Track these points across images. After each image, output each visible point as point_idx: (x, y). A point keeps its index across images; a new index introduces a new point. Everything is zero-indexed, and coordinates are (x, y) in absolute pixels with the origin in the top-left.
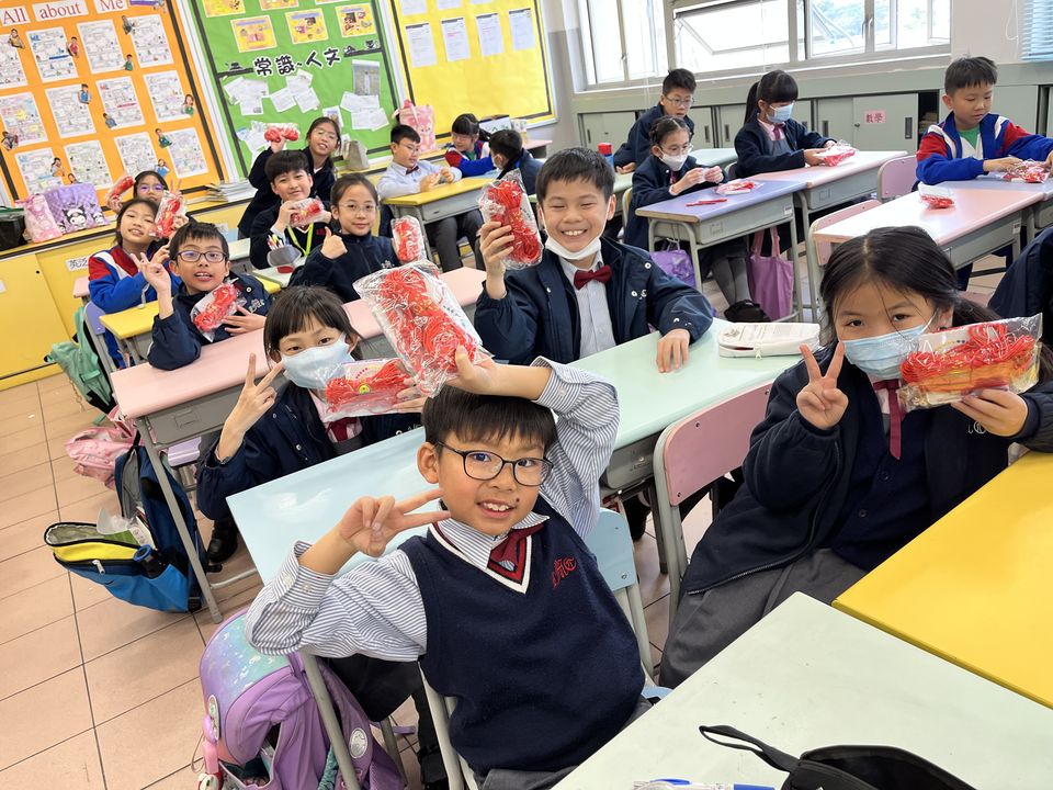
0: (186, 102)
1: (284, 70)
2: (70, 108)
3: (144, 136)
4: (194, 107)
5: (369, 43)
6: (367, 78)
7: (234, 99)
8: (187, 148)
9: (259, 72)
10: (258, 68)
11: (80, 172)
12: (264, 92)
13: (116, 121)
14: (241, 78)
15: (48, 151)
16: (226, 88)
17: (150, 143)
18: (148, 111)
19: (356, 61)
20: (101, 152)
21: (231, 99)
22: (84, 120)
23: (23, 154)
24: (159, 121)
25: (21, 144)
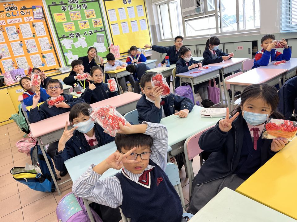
0: (50, 46)
1: (78, 37)
2: (17, 48)
3: (38, 55)
4: (52, 47)
5: (101, 29)
6: (101, 38)
7: (64, 45)
8: (50, 58)
9: (70, 37)
10: (70, 36)
11: (20, 65)
12: (72, 43)
13: (30, 51)
14: (65, 39)
15: (11, 60)
16: (61, 42)
17: (40, 57)
18: (39, 48)
19: (97, 34)
20: (26, 60)
21: (63, 45)
22: (21, 51)
23: (4, 60)
24: (43, 51)
25: (3, 58)
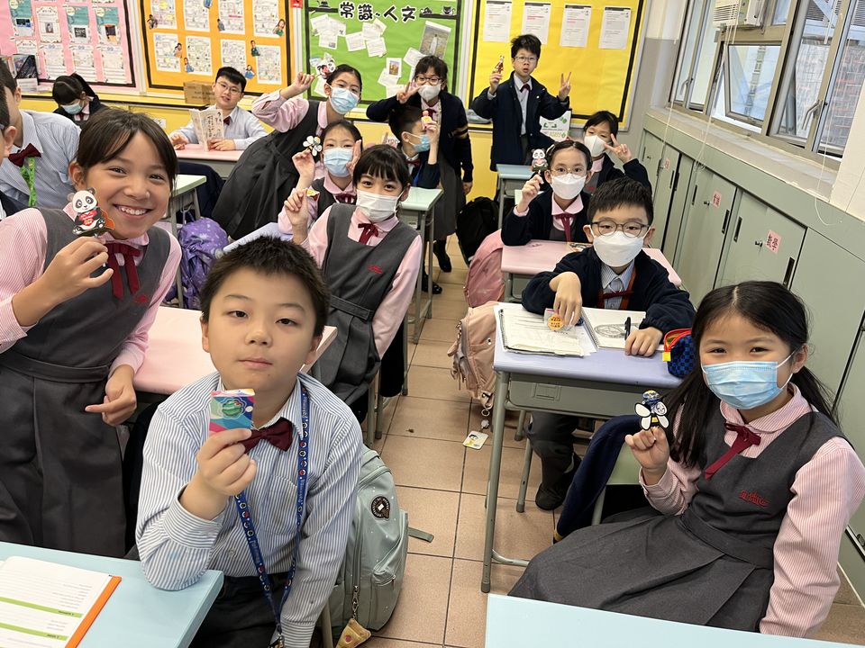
0: (278, 25)
1: (363, 17)
2: (196, 9)
3: (242, 43)
4: (284, 30)
5: (447, 9)
7: (316, 32)
8: (270, 61)
9: (342, 13)
12: (342, 32)
13: (225, 27)
14: (326, 15)
15: (175, 37)
16: (312, 21)
17: (244, 50)
18: (249, 26)
19: (430, 23)
21: (313, 31)
24: (256, 34)
